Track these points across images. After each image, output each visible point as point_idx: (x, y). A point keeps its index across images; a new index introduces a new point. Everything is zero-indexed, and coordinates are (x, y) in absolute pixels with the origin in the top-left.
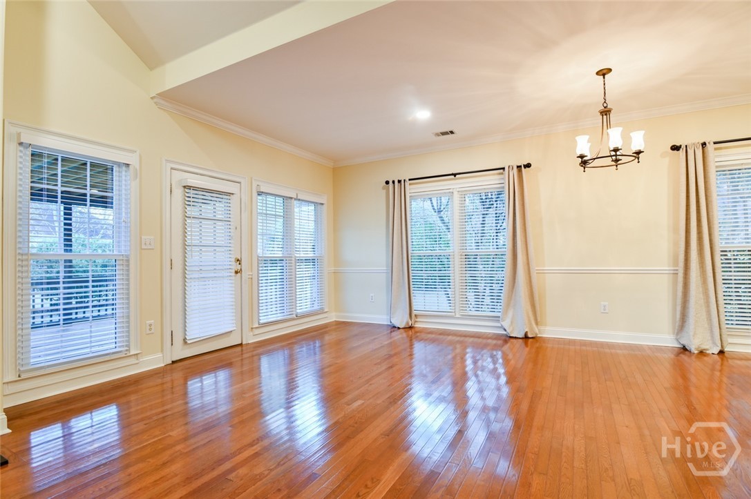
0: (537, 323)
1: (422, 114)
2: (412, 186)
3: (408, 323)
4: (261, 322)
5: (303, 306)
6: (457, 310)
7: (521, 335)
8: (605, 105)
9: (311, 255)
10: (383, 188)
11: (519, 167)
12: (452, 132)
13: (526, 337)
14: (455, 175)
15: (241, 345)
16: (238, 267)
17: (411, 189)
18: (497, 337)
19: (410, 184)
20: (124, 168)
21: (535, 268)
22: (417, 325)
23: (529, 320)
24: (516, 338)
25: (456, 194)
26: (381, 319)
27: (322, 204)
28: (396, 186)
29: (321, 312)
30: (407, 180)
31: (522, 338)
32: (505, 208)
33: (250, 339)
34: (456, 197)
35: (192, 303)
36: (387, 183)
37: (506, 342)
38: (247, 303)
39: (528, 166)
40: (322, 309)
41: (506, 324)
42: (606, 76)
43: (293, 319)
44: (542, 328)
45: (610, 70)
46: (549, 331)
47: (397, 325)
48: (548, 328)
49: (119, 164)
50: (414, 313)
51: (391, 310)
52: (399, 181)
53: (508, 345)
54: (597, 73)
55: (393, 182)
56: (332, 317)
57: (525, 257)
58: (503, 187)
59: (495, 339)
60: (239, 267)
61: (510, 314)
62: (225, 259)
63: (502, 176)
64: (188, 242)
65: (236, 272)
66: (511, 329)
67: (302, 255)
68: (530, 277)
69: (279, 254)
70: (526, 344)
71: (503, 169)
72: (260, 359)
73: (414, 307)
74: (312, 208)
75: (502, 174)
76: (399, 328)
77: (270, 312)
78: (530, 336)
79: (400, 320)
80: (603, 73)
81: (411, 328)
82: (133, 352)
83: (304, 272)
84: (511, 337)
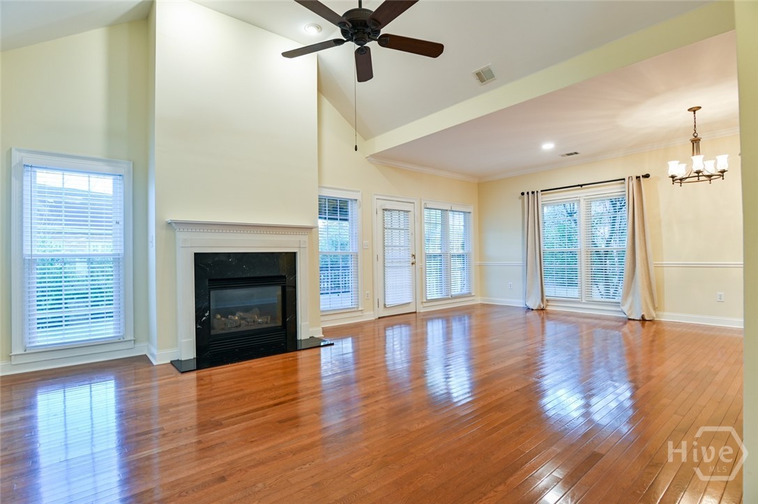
0: (655, 309)
1: (548, 146)
2: (544, 196)
3: (540, 306)
4: (428, 298)
5: (457, 289)
6: (583, 297)
7: (639, 317)
8: (696, 135)
9: (461, 252)
10: (520, 198)
11: (638, 177)
12: (576, 153)
13: (643, 320)
14: (581, 186)
15: (415, 312)
16: (412, 260)
17: (542, 198)
18: (618, 319)
19: (542, 194)
20: (354, 202)
21: (652, 262)
22: (548, 308)
23: (647, 306)
24: (634, 320)
25: (582, 201)
26: (519, 303)
27: (470, 213)
28: (530, 196)
29: (469, 295)
30: (539, 191)
31: (640, 320)
32: (626, 214)
33: (421, 310)
34: (583, 203)
35: (389, 282)
36: (523, 194)
37: (625, 323)
38: (419, 285)
39: (647, 176)
40: (470, 293)
41: (625, 308)
42: (696, 112)
43: (449, 299)
44: (660, 313)
45: (700, 108)
46: (667, 316)
47: (531, 307)
48: (665, 314)
49: (351, 200)
50: (545, 298)
51: (526, 295)
52: (533, 193)
53: (627, 325)
54: (689, 110)
55: (528, 193)
56: (478, 300)
57: (644, 253)
58: (625, 195)
59: (616, 321)
60: (414, 260)
61: (630, 300)
62: (406, 255)
63: (623, 185)
64: (386, 244)
65: (413, 264)
66: (630, 312)
67: (455, 252)
68: (648, 270)
69: (439, 251)
70: (643, 325)
71: (624, 179)
72: (427, 324)
73: (546, 293)
74: (462, 216)
75: (623, 183)
76: (532, 310)
77: (433, 292)
78: (647, 319)
79: (534, 303)
80: (694, 110)
81: (542, 309)
82: (360, 309)
83: (457, 264)
84: (630, 319)
